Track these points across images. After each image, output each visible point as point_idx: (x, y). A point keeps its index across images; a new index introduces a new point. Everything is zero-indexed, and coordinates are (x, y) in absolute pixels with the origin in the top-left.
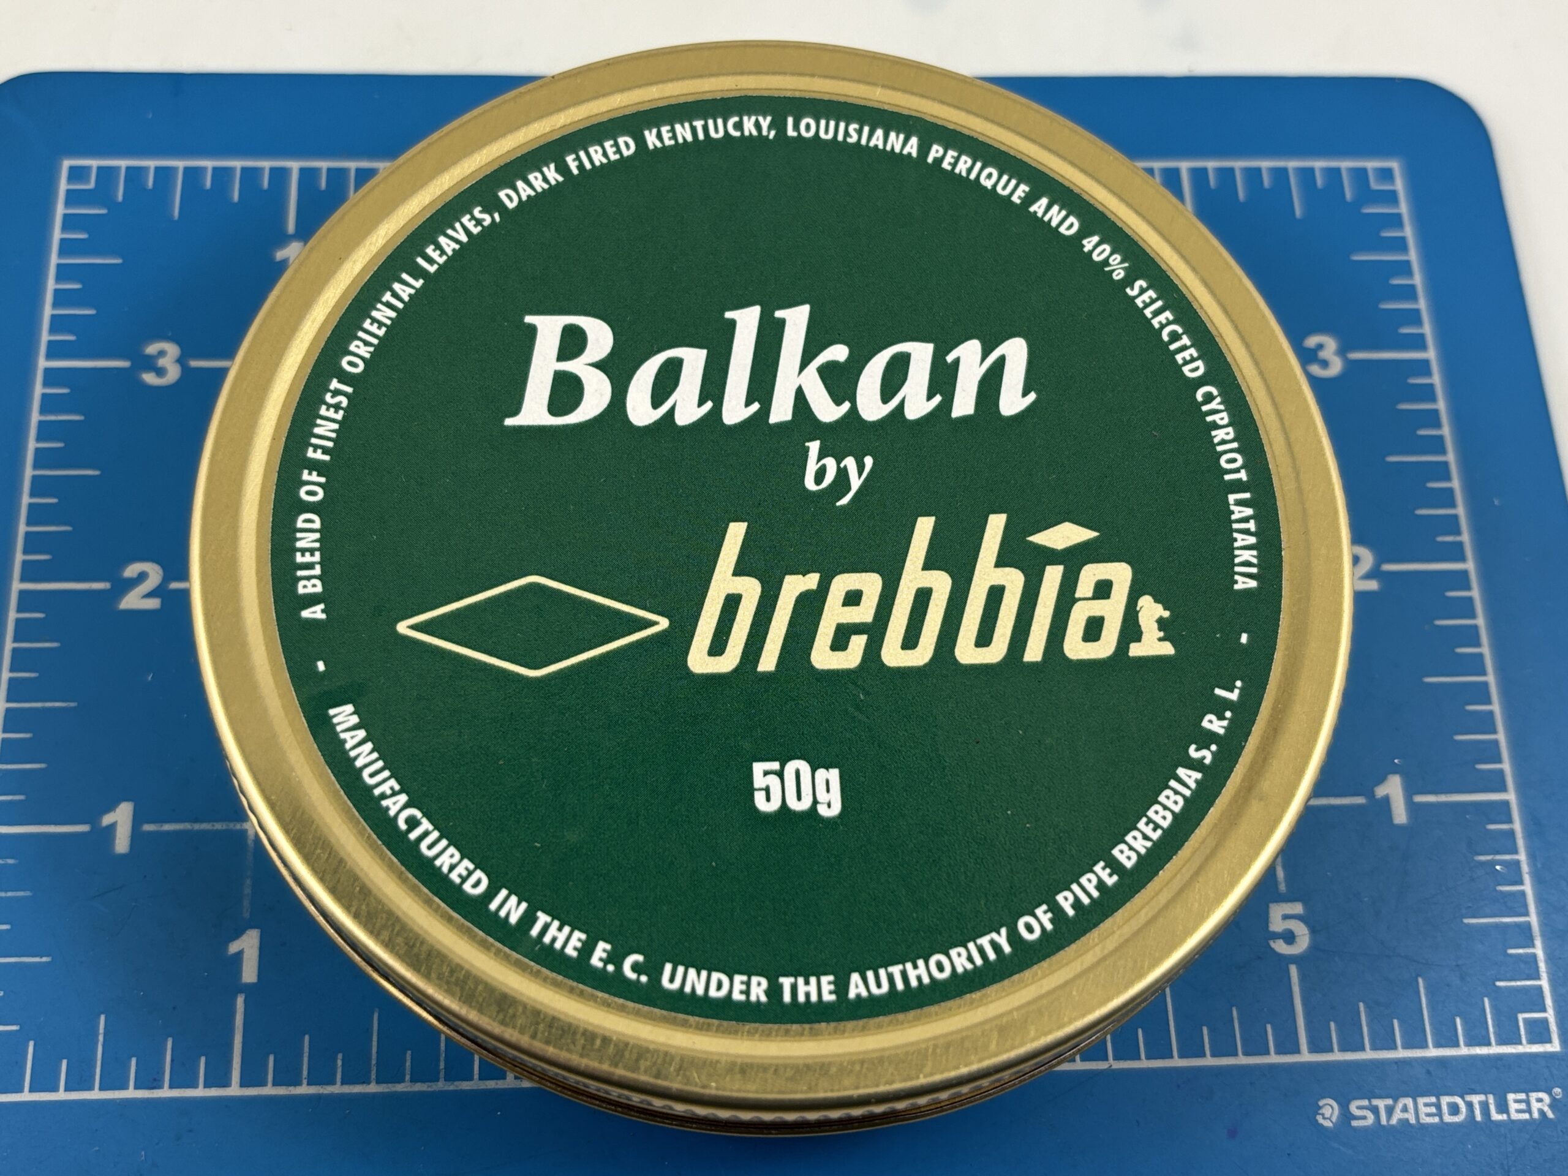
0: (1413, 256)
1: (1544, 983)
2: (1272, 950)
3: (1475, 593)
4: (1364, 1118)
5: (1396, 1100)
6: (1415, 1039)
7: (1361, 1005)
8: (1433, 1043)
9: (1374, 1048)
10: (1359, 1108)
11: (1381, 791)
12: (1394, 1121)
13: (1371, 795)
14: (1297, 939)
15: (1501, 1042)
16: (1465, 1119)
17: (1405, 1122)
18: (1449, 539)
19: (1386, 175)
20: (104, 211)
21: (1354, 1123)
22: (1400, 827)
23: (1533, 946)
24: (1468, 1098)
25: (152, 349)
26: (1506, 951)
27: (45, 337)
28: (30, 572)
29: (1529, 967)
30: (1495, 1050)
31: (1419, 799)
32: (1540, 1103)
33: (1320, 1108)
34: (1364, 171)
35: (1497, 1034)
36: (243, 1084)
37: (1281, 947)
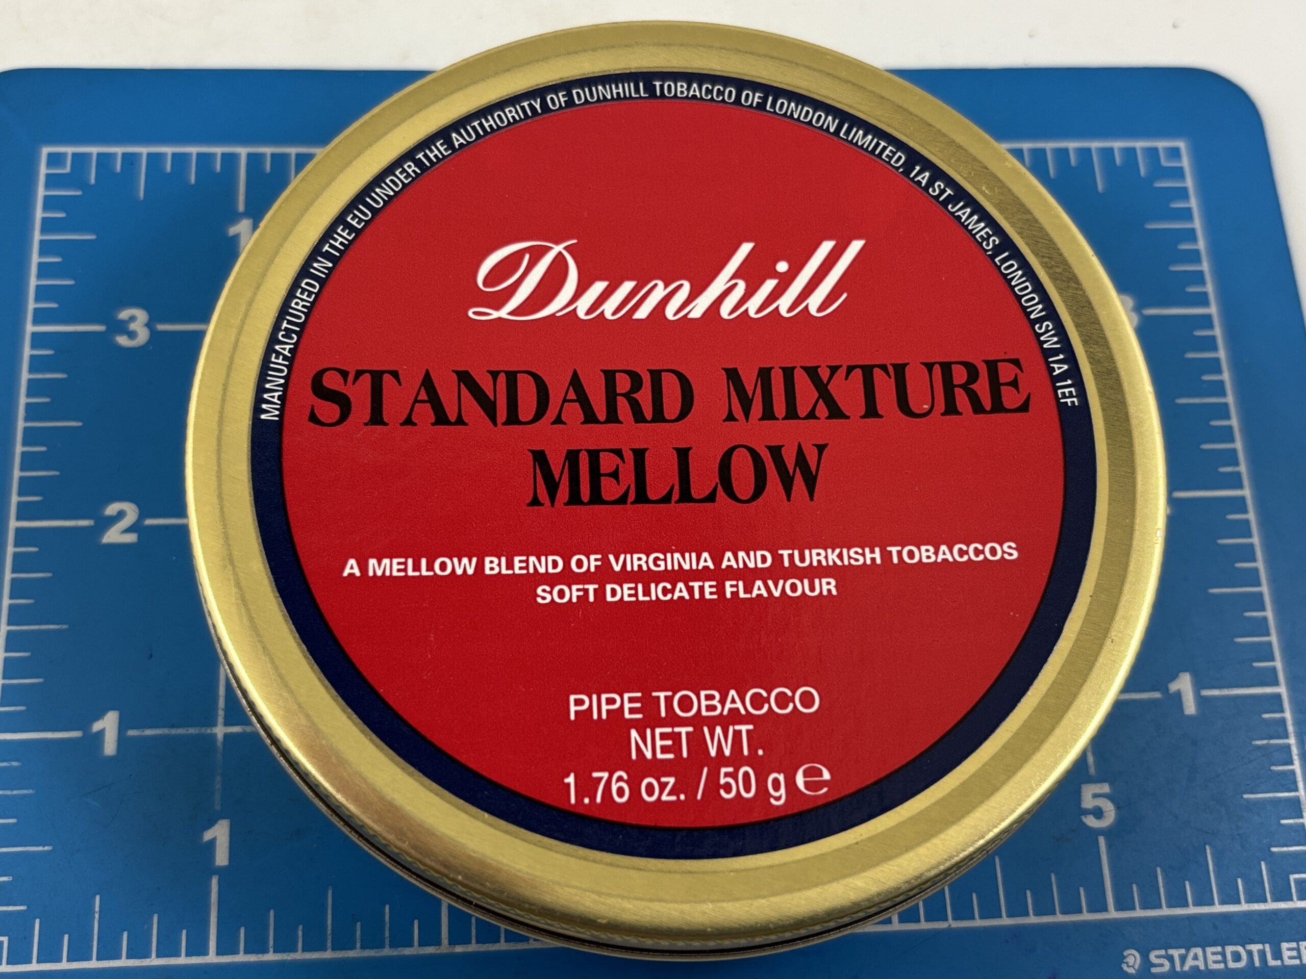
0: (1197, 224)
2: (1084, 824)
3: (1251, 516)
4: (1162, 965)
5: (1188, 950)
6: (1204, 899)
7: (1159, 870)
8: (1219, 902)
9: (1170, 906)
10: (1157, 957)
11: (1173, 687)
12: (1186, 968)
13: (1165, 690)
14: (1105, 814)
15: (1276, 899)
16: (1246, 965)
17: (1196, 969)
18: (1229, 469)
19: (1175, 153)
20: (79, 193)
21: (1154, 970)
22: (1190, 717)
23: (1301, 816)
24: (1249, 947)
25: (124, 315)
26: (1279, 822)
27: (31, 305)
28: (24, 512)
29: (1299, 835)
30: (1271, 906)
31: (1206, 693)
33: (1125, 957)
34: (1155, 150)
35: (1272, 893)
36: (219, 953)
37: (1091, 822)
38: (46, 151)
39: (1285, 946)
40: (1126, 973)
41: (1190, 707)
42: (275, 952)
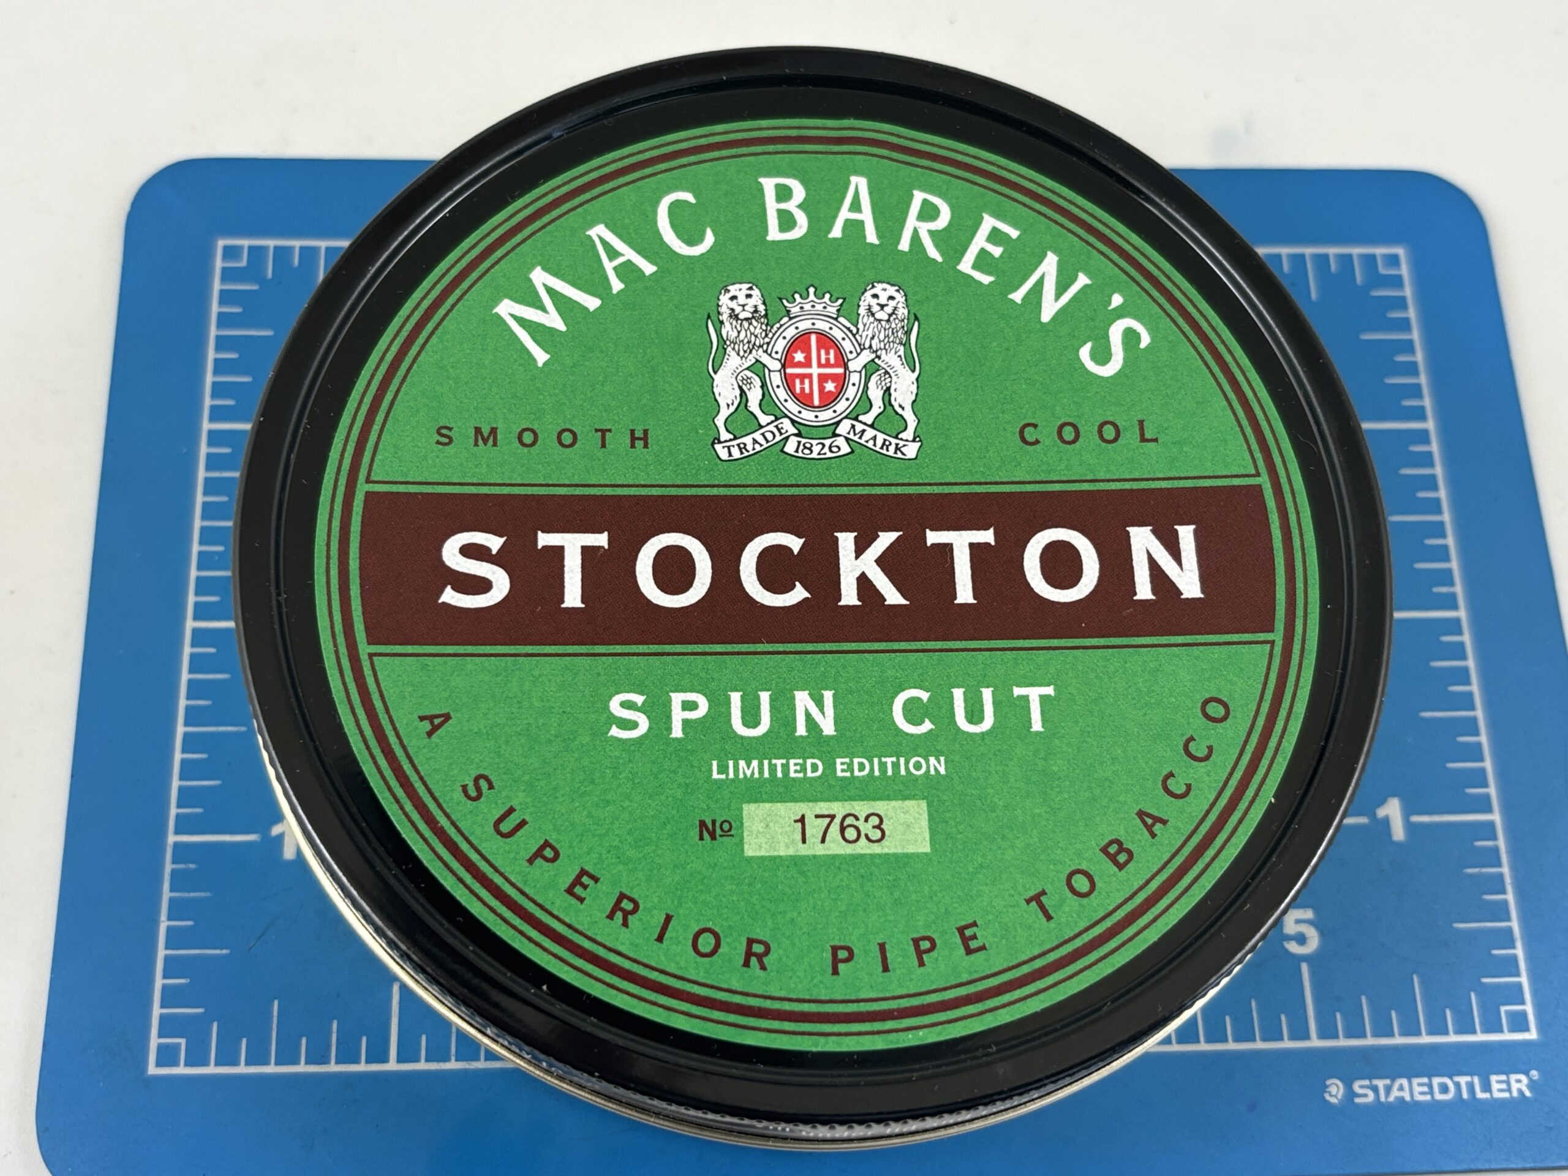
0: (1415, 334)
1: (1524, 980)
2: (1286, 951)
3: (1467, 638)
4: (1365, 1095)
5: (1393, 1080)
6: (1410, 1029)
7: (1364, 999)
8: (1426, 1032)
9: (1375, 1035)
10: (1362, 1087)
11: (1381, 813)
12: (1391, 1099)
13: (1373, 815)
14: (1308, 941)
15: (1487, 1030)
16: (1454, 1097)
17: (1401, 1100)
18: (1444, 590)
19: (1394, 260)
20: (255, 287)
21: (1357, 1100)
22: (1398, 844)
23: (1514, 947)
24: (1457, 1079)
26: (1490, 952)
27: (208, 402)
28: (202, 612)
29: (1510, 966)
30: (1481, 1037)
31: (1416, 819)
32: (1520, 1084)
33: (1327, 1087)
34: (1372, 258)
35: (1482, 1024)
36: (400, 1060)
37: (1293, 947)
38: (221, 243)
39: (1494, 1078)
40: (1328, 1102)
41: (1399, 833)
42: (457, 1060)
